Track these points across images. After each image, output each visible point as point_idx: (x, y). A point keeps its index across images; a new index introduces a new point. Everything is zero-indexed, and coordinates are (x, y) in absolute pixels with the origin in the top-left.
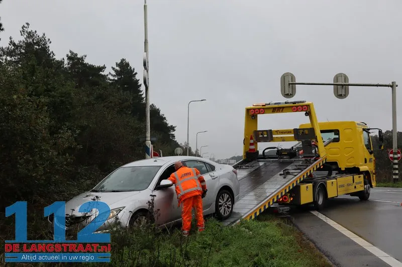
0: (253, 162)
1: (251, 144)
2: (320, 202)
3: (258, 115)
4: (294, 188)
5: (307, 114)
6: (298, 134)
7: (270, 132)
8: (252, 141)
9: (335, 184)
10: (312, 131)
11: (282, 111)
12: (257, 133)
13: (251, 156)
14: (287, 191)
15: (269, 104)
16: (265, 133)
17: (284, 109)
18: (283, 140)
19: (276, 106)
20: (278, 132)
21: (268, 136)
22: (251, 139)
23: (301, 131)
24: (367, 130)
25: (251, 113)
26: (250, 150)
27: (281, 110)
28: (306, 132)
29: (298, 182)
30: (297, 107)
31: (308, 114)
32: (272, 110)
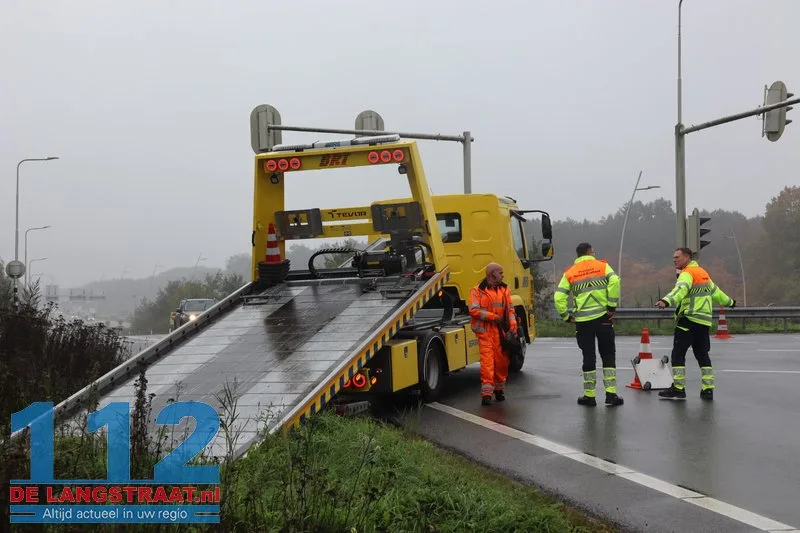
0: (276, 289)
1: (271, 245)
2: (433, 383)
3: (287, 175)
4: (377, 354)
5: (403, 169)
6: (382, 216)
7: (315, 215)
8: (272, 238)
9: (461, 338)
10: (414, 209)
11: (344, 164)
12: (283, 217)
13: (271, 274)
14: (364, 362)
15: (313, 146)
16: (303, 216)
17: (349, 159)
18: (347, 231)
19: (330, 150)
20: (334, 214)
21: (312, 222)
22: (271, 231)
23: (389, 211)
24: (518, 215)
25: (269, 169)
26: (269, 258)
27: (341, 161)
28: (402, 212)
29: (387, 338)
30: (379, 151)
31: (408, 167)
32: (319, 161)
